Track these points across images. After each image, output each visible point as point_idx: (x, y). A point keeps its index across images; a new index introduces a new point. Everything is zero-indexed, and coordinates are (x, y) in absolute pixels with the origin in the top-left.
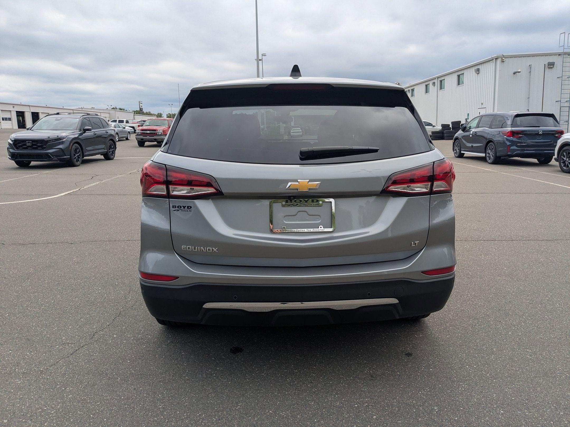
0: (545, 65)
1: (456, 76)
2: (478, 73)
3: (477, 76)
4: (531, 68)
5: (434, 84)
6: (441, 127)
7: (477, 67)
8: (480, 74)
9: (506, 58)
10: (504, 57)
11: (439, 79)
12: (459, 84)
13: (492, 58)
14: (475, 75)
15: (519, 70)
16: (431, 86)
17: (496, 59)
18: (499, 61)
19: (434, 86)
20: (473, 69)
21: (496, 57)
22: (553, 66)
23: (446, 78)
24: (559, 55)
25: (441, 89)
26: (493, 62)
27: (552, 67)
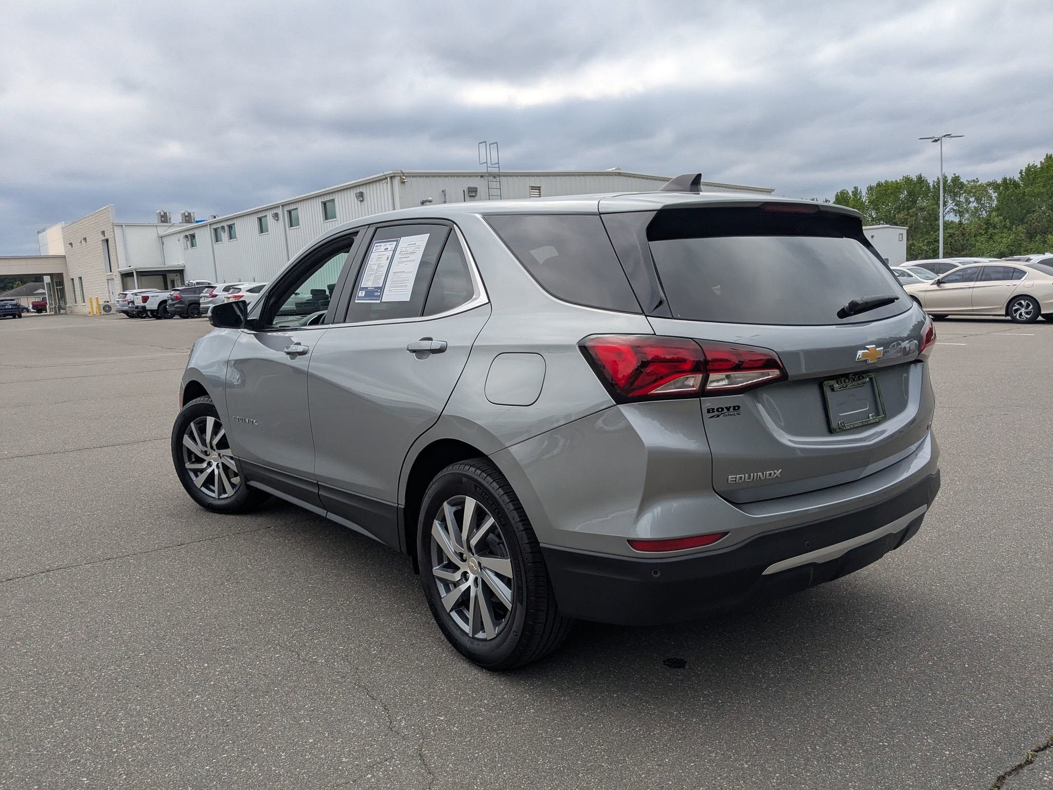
0: (464, 191)
1: (320, 203)
2: (362, 199)
3: (361, 204)
4: (445, 195)
5: (276, 216)
6: (311, 294)
7: (358, 190)
8: (365, 202)
9: (406, 177)
10: (404, 176)
11: (286, 209)
12: (326, 219)
13: (384, 175)
14: (356, 203)
15: (430, 198)
16: (270, 220)
17: (391, 177)
18: (397, 181)
19: (277, 220)
20: (352, 194)
21: (393, 175)
22: (476, 194)
23: (300, 206)
24: (482, 176)
25: (291, 226)
26: (387, 183)
27: (474, 194)
